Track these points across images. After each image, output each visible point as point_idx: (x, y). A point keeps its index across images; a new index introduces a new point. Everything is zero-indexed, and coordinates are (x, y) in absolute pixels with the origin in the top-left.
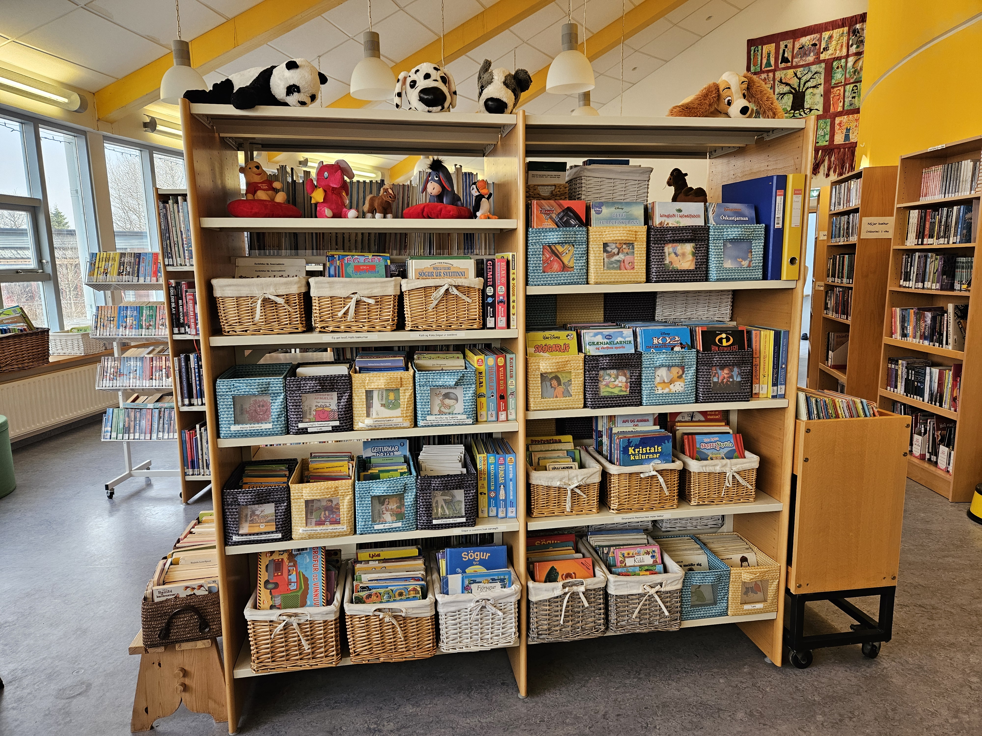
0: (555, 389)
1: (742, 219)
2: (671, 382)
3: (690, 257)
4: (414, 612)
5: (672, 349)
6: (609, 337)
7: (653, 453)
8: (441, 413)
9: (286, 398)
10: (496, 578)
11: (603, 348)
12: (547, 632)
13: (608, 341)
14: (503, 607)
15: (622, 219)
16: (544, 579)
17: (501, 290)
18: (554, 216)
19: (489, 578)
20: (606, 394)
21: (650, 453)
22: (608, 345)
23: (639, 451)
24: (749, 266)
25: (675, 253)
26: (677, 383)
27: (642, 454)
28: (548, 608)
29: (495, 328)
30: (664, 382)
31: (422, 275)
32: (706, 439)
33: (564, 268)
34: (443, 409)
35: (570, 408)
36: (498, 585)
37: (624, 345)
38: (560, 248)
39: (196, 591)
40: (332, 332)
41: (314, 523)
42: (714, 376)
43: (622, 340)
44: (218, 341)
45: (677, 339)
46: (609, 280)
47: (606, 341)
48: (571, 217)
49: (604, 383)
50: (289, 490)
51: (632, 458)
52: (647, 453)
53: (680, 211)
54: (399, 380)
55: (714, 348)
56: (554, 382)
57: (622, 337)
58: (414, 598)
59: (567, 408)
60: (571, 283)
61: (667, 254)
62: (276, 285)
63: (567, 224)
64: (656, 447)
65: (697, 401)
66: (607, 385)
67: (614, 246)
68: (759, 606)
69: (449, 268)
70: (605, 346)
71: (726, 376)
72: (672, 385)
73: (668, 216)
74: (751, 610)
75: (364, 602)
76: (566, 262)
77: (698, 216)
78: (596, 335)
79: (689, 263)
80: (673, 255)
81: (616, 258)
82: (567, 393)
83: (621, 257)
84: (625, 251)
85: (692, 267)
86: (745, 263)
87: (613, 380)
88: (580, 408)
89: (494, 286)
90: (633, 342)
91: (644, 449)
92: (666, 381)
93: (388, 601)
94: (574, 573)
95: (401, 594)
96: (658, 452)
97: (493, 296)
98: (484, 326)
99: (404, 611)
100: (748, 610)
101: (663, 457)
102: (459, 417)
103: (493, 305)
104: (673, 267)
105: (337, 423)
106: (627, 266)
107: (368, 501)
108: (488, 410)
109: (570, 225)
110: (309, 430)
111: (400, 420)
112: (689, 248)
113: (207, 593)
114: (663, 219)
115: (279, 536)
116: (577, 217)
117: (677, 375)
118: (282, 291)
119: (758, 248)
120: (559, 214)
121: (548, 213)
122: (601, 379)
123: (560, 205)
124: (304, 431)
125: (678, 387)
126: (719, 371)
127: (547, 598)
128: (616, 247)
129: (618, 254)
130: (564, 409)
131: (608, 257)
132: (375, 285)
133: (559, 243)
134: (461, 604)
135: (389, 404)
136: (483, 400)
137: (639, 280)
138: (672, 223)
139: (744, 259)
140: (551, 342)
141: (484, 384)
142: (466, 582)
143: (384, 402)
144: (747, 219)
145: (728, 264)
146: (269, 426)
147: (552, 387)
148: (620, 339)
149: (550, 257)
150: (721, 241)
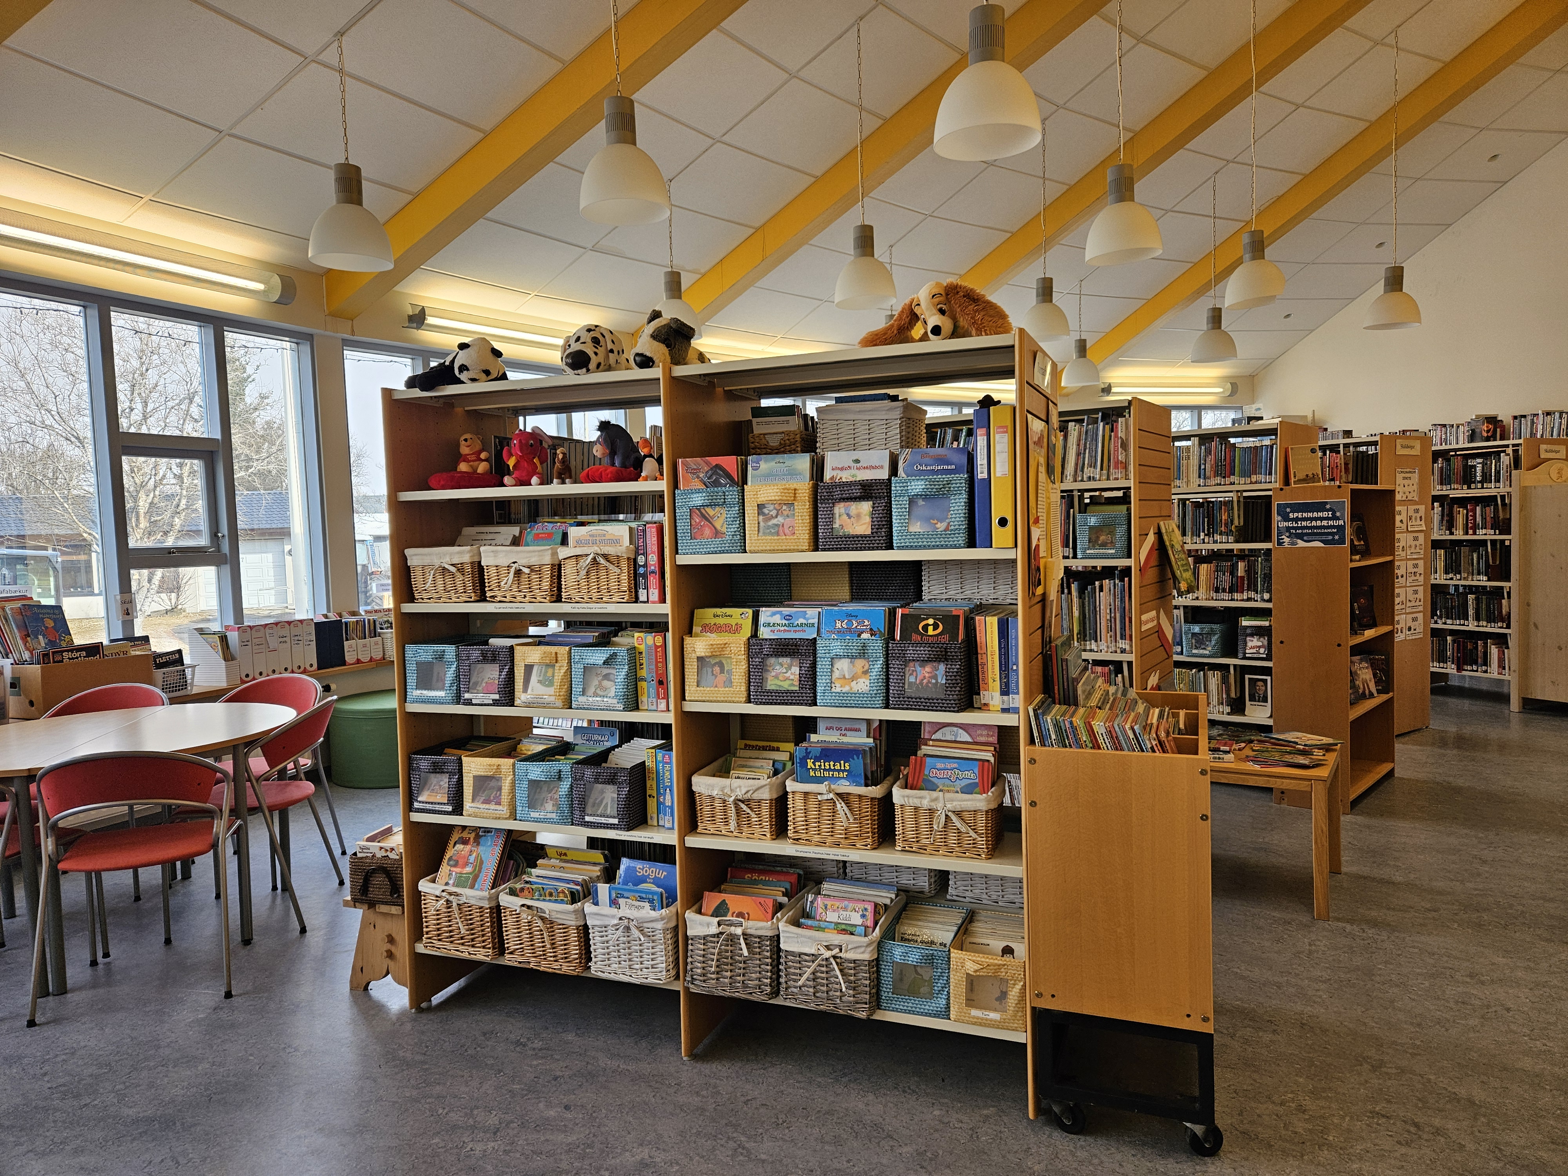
0: (716, 677)
1: (946, 467)
2: (853, 679)
3: (868, 519)
4: (558, 916)
5: (859, 636)
6: (788, 617)
7: (839, 771)
8: (596, 695)
9: (458, 666)
10: (644, 896)
11: (779, 631)
12: (701, 978)
13: (787, 622)
14: (651, 934)
15: (785, 475)
16: (710, 913)
17: (653, 559)
18: (701, 475)
19: (637, 895)
20: (773, 687)
21: (835, 770)
22: (785, 628)
23: (820, 766)
24: (946, 529)
25: (848, 515)
26: (861, 680)
27: (825, 770)
28: (702, 947)
29: (647, 602)
30: (844, 677)
31: (579, 543)
32: (940, 764)
33: (717, 533)
34: (598, 692)
35: (730, 702)
36: (647, 905)
37: (806, 628)
38: (710, 511)
39: (388, 853)
40: (500, 602)
41: (481, 801)
42: (911, 674)
43: (803, 621)
44: (408, 608)
45: (866, 623)
46: (764, 548)
47: (784, 622)
48: (721, 476)
49: (773, 674)
50: (461, 763)
51: (812, 773)
52: (830, 770)
53: (857, 461)
54: (554, 655)
55: (915, 637)
56: (717, 669)
57: (805, 618)
58: (562, 902)
59: (726, 702)
60: (723, 552)
61: (837, 516)
62: (451, 554)
63: (716, 484)
64: (842, 762)
65: (887, 706)
66: (776, 677)
67: (772, 507)
68: (994, 1016)
69: (604, 535)
70: (782, 628)
71: (927, 675)
72: (855, 682)
73: (842, 469)
74: (982, 1019)
75: (518, 896)
76: (719, 527)
77: (882, 467)
78: (774, 614)
79: (864, 527)
80: (845, 517)
81: (774, 521)
82: (729, 683)
83: (780, 520)
84: (785, 513)
85: (868, 532)
86: (941, 526)
87: (785, 671)
88: (741, 702)
89: (645, 554)
90: (816, 625)
91: (827, 764)
92: (847, 677)
93: (538, 900)
94: (748, 914)
95: (551, 895)
96: (845, 770)
97: (645, 566)
98: (636, 600)
99: (547, 912)
100: (978, 1018)
101: (851, 776)
102: (610, 701)
103: (645, 576)
104: (844, 532)
105: (497, 697)
106: (787, 531)
107: (525, 784)
108: (649, 697)
109: (721, 485)
110: (474, 702)
111: (552, 699)
112: (866, 507)
113: (398, 857)
114: (835, 473)
115: (450, 808)
116: (728, 476)
117: (862, 670)
118: (456, 561)
119: (958, 505)
120: (707, 472)
121: (695, 472)
122: (770, 669)
123: (707, 463)
124: (469, 703)
125: (863, 685)
126: (919, 669)
127: (702, 934)
128: (775, 508)
129: (776, 517)
130: (722, 702)
131: (765, 521)
132: (533, 554)
133: (707, 506)
134: (606, 918)
135: (546, 680)
136: (644, 684)
137: (800, 548)
138: (846, 477)
139: (941, 521)
140: (721, 621)
141: (644, 666)
142: (614, 895)
143: (541, 679)
144: (953, 467)
145: (916, 527)
146: (441, 694)
147: (713, 674)
148: (801, 621)
149: (700, 522)
150: (906, 498)
